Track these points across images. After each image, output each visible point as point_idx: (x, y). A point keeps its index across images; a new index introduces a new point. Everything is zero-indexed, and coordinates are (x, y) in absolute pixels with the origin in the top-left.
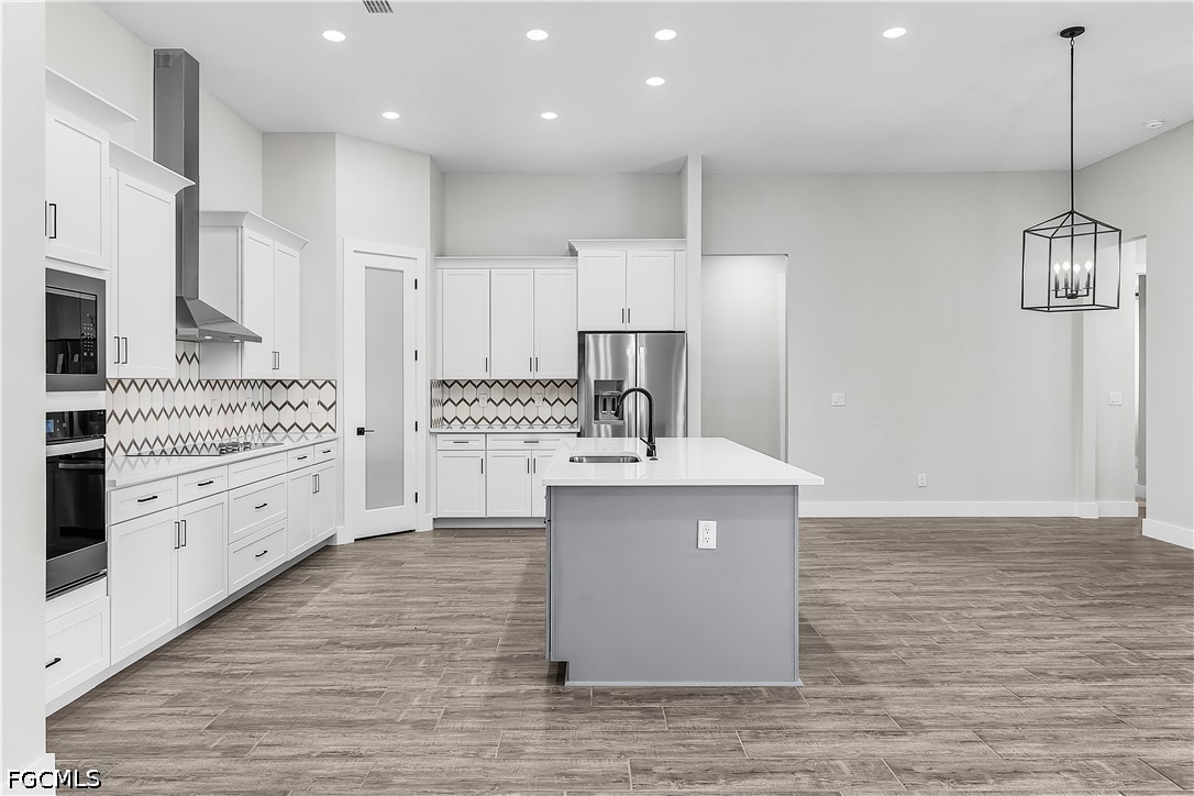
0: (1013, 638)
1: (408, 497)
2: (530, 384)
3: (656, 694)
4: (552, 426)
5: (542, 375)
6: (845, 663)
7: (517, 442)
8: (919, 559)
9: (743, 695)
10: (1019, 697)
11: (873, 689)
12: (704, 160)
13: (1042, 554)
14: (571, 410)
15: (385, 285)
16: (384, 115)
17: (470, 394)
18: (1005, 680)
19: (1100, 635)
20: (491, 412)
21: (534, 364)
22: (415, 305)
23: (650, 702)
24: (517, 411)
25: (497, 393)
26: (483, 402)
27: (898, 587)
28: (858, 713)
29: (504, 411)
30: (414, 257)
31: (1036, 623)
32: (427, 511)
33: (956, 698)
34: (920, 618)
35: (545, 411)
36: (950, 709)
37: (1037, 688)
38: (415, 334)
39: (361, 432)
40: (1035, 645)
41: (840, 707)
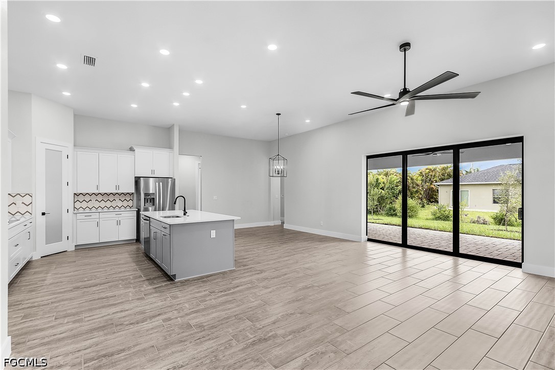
0: (271, 252)
1: (64, 238)
2: (114, 195)
3: (202, 278)
4: (123, 209)
5: (120, 191)
6: (241, 262)
7: (113, 215)
8: (242, 238)
9: (224, 273)
10: (279, 262)
11: (251, 266)
12: (180, 127)
13: (267, 234)
14: (130, 203)
15: (53, 157)
16: (63, 93)
17: (87, 198)
18: (274, 259)
19: (287, 248)
20: (97, 204)
21: (117, 187)
22: (67, 165)
23: (203, 279)
24: (108, 204)
25: (100, 198)
26: (94, 201)
27: (242, 245)
28: (251, 271)
29: (103, 204)
30: (67, 147)
31: (274, 248)
32: (73, 242)
33: (268, 264)
34: (251, 251)
35: (120, 204)
36: (268, 267)
37: (281, 260)
38: (67, 175)
39: (43, 214)
40: (276, 252)
41: (246, 271)
